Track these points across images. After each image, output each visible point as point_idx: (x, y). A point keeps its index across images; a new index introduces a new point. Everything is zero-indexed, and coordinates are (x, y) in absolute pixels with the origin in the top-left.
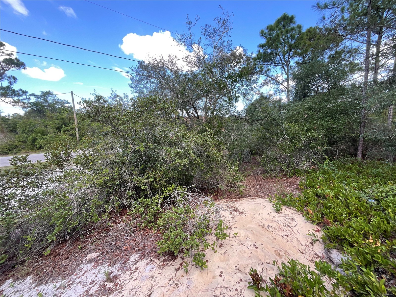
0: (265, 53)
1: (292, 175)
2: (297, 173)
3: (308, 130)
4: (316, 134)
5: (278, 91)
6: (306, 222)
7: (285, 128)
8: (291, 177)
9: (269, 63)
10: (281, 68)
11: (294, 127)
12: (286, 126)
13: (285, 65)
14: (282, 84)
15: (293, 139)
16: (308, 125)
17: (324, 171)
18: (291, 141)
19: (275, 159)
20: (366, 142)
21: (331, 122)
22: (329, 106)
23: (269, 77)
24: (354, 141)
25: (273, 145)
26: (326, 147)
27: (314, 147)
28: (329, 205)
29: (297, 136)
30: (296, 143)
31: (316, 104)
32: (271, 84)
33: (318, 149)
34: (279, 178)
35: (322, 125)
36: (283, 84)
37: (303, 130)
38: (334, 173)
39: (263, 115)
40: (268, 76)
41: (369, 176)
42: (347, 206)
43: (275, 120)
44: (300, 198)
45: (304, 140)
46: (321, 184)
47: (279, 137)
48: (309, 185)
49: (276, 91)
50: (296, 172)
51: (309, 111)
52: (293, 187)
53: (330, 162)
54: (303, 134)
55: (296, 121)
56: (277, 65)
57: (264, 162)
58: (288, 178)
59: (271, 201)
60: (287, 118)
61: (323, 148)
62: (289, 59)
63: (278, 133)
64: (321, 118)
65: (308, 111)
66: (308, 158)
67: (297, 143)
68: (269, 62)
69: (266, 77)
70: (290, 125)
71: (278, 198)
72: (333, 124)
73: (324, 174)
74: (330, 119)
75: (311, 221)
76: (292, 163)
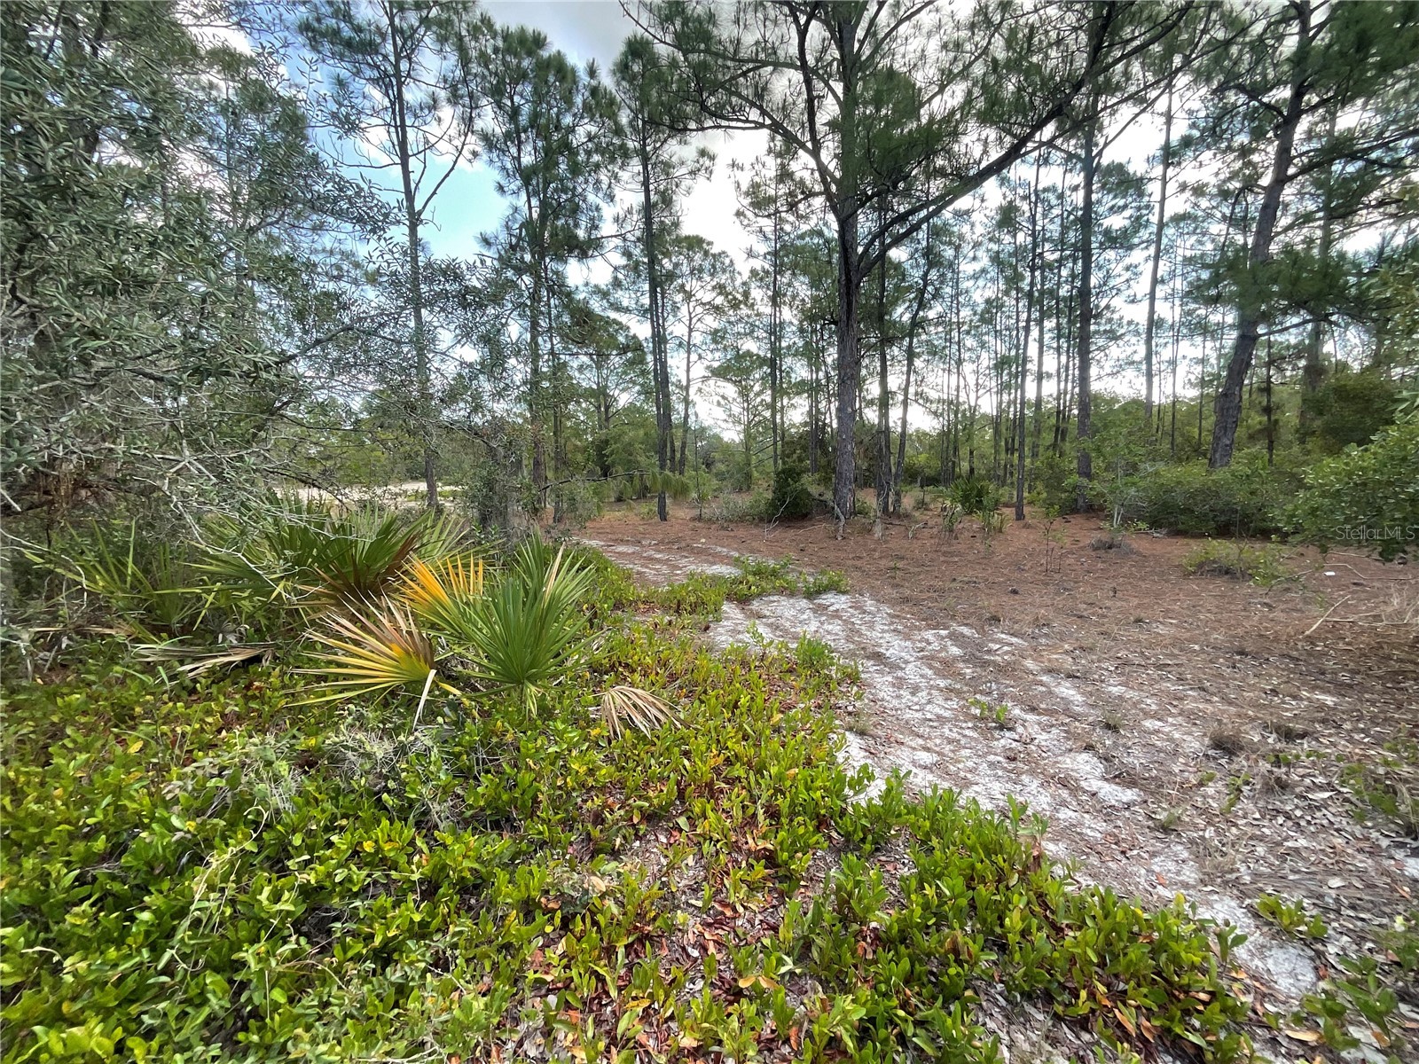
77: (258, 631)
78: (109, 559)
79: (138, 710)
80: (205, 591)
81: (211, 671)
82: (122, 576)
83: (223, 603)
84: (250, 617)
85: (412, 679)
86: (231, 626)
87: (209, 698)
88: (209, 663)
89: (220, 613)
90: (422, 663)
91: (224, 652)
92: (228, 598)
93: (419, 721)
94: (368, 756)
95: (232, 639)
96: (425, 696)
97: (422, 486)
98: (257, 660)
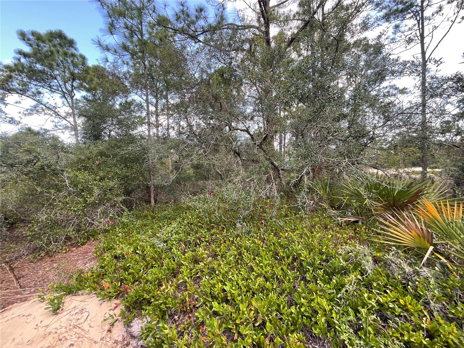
0: (31, 67)
1: (85, 241)
2: (92, 235)
3: (102, 179)
4: (111, 184)
5: (59, 127)
6: (101, 305)
7: (68, 178)
8: (83, 244)
9: (40, 84)
10: (61, 97)
11: (83, 176)
12: (71, 175)
13: (67, 95)
14: (65, 118)
15: (83, 191)
16: (101, 174)
17: (124, 225)
18: (79, 195)
19: (55, 224)
20: (156, 187)
21: (125, 170)
22: (122, 152)
23: (42, 104)
24: (148, 188)
25: (50, 204)
26: (123, 197)
27: (111, 199)
28: (128, 265)
29: (87, 187)
30: (87, 197)
31: (109, 149)
32: (45, 114)
33: (115, 201)
34: (64, 251)
35: (117, 173)
36: (67, 119)
37: (95, 180)
38: (133, 224)
39: (26, 157)
40: (40, 102)
41: (160, 219)
42: (144, 259)
43: (49, 167)
44: (93, 273)
45: (96, 191)
46: (120, 242)
47: (59, 191)
48: (107, 247)
49: (56, 126)
50: (90, 235)
51: (101, 157)
52: (86, 258)
53: (128, 213)
54: (96, 185)
55: (86, 168)
56: (55, 92)
57: (33, 233)
58: (79, 246)
59: (43, 299)
60: (71, 165)
61: (120, 199)
62: (72, 89)
63: (56, 185)
64: (115, 165)
65: (99, 157)
66: (105, 213)
67: (89, 197)
68: (40, 82)
69: (37, 102)
70: (77, 173)
71: (57, 287)
72: (128, 172)
73: (123, 228)
74: (124, 167)
75: (108, 298)
76: (84, 224)
77: (357, 213)
78: (324, 187)
79: (329, 227)
80: (344, 198)
81: (345, 222)
82: (326, 191)
83: (348, 203)
84: (355, 208)
85: (420, 246)
86: (350, 210)
87: (345, 229)
88: (345, 219)
89: (347, 206)
90: (426, 242)
91: (349, 217)
92: (350, 201)
93: (423, 265)
94: (403, 269)
95: (350, 214)
96: (427, 256)
97: (420, 169)
98: (357, 222)
